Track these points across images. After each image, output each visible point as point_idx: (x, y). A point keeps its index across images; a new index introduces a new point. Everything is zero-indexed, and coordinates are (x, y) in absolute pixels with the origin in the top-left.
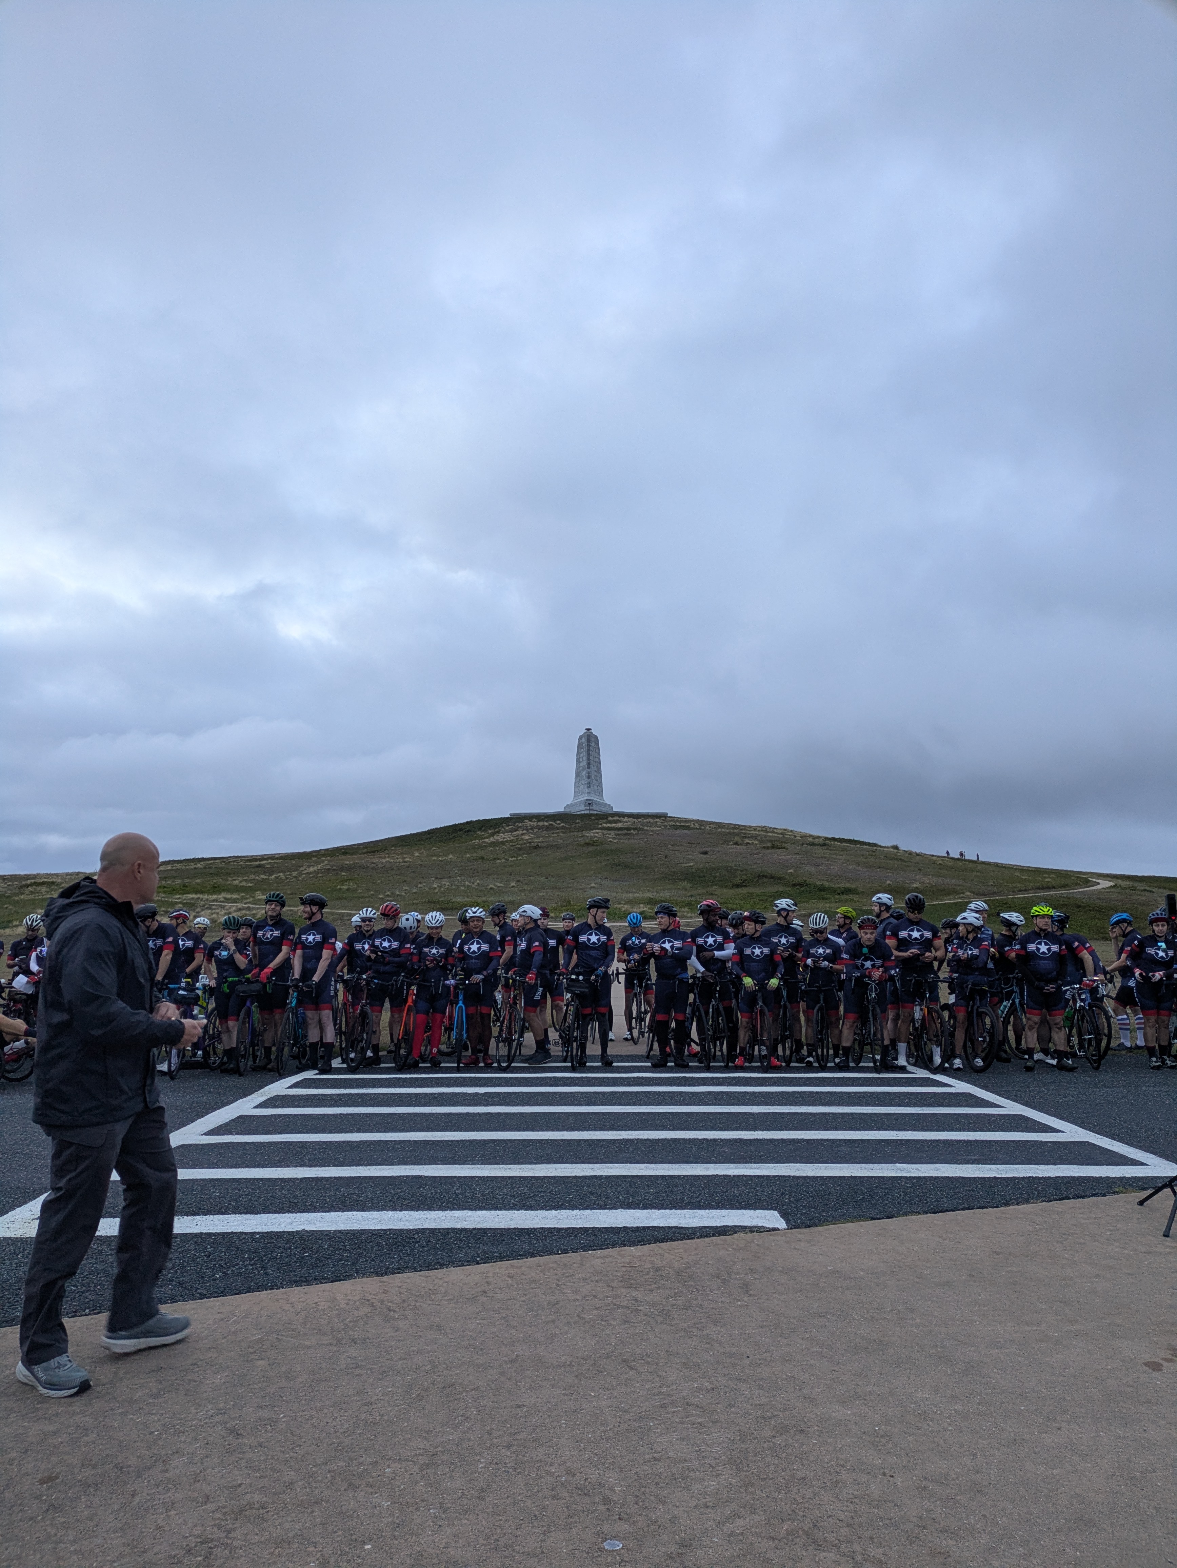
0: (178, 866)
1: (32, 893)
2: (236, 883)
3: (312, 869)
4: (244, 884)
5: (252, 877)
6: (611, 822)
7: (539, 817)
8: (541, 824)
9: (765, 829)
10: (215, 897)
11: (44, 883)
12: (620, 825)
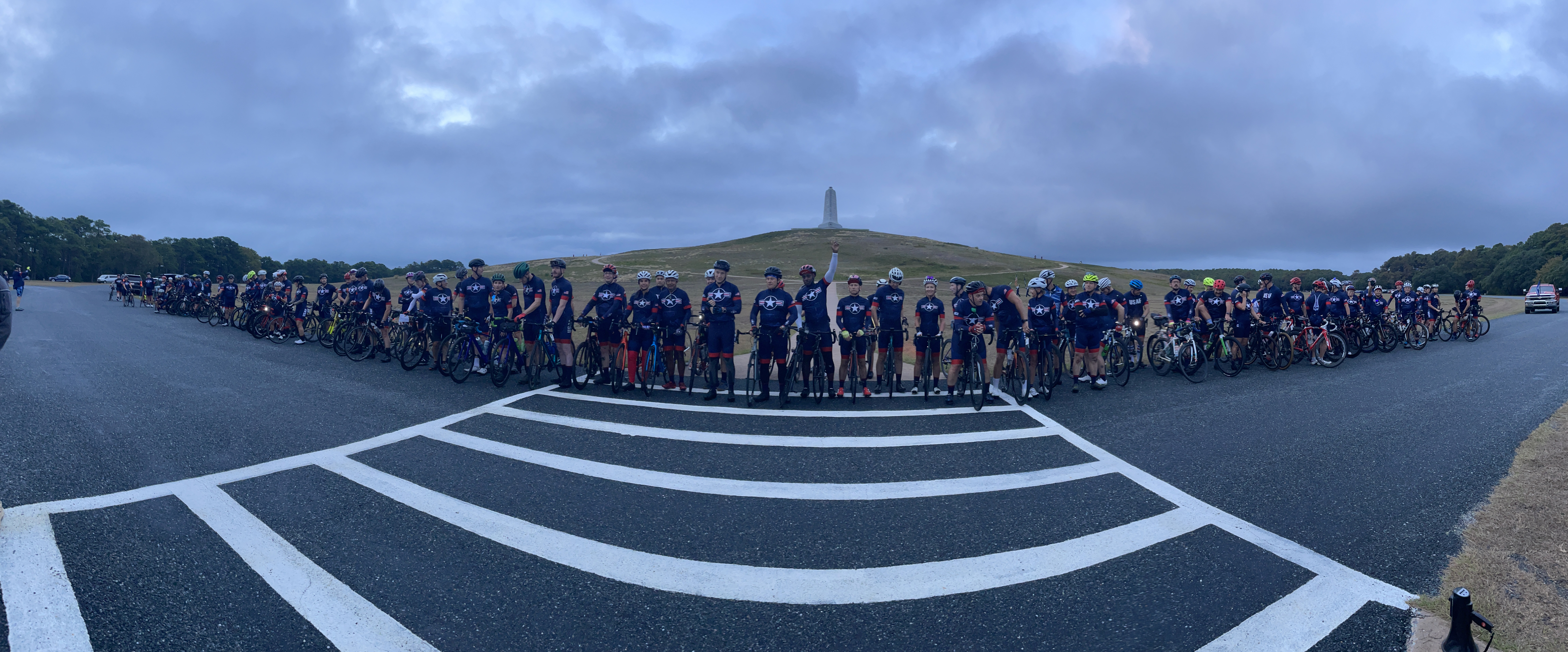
0: (636, 253)
1: (573, 264)
2: (658, 260)
3: (693, 254)
4: (662, 261)
5: (666, 258)
6: (840, 233)
7: (805, 230)
8: (806, 233)
9: (916, 238)
10: (647, 267)
11: (579, 261)
12: (845, 235)
